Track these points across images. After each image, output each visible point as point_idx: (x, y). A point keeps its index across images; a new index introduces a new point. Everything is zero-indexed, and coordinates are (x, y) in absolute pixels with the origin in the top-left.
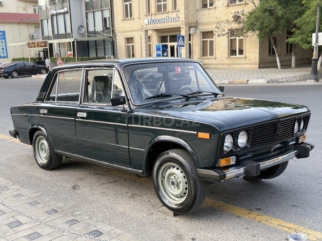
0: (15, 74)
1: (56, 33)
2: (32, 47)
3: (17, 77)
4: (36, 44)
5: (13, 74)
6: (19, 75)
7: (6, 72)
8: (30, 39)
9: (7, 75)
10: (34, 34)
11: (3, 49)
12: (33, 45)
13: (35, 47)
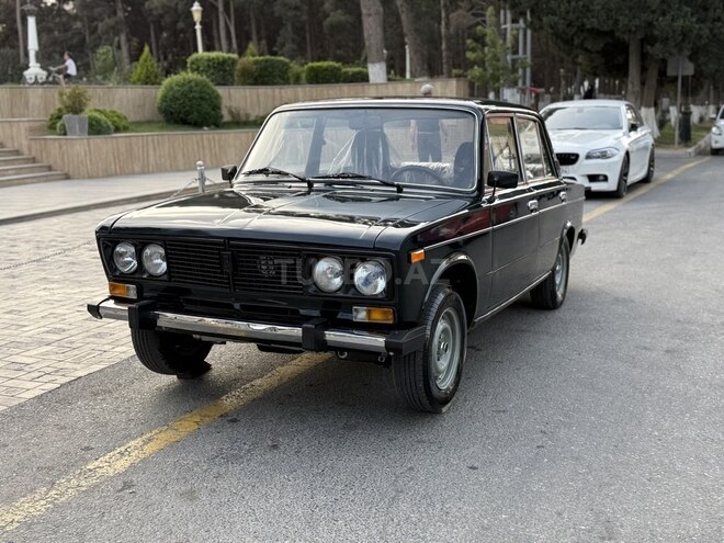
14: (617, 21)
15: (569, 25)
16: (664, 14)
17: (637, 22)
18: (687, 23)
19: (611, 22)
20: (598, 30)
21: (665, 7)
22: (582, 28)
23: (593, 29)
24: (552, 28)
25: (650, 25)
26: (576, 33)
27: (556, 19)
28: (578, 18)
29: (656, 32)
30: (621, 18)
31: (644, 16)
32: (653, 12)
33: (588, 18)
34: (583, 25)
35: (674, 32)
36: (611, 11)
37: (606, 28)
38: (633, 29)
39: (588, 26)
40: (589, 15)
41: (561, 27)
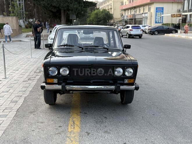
0: (156, 33)
1: (190, 8)
2: (173, 17)
3: (157, 35)
4: (175, 15)
5: (155, 33)
6: (158, 33)
7: (152, 32)
8: (178, 12)
9: (152, 33)
10: (180, 9)
11: (161, 18)
12: (174, 16)
13: (174, 17)
14: (60, 5)
15: (48, 4)
16: (71, 4)
17: (65, 5)
18: (77, 6)
19: (59, 4)
20: (55, 6)
21: (71, 2)
22: (51, 5)
23: (54, 6)
24: (44, 5)
25: (68, 6)
26: (50, 7)
27: (44, 2)
28: (50, 3)
29: (70, 8)
30: (61, 4)
31: (67, 4)
32: (69, 3)
33: (53, 3)
34: (52, 5)
35: (74, 8)
36: (59, 2)
37: (57, 6)
38: (64, 7)
39: (53, 5)
40: (53, 2)
41: (46, 5)
